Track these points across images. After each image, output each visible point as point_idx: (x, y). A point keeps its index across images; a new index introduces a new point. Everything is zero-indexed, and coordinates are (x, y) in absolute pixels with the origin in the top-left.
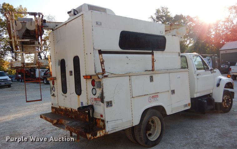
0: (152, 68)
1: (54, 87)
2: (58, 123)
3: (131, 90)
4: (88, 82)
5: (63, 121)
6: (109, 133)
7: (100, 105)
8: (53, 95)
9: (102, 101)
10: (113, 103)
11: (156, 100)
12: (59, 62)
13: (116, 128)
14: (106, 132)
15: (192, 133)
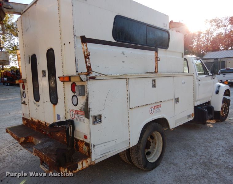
0: (155, 69)
1: (24, 92)
2: (27, 141)
3: (128, 98)
4: (66, 87)
5: (34, 140)
6: (96, 162)
7: (83, 121)
8: (24, 103)
9: (87, 116)
10: (103, 118)
11: (158, 112)
12: (29, 58)
13: (107, 154)
14: (91, 161)
15: (194, 148)
